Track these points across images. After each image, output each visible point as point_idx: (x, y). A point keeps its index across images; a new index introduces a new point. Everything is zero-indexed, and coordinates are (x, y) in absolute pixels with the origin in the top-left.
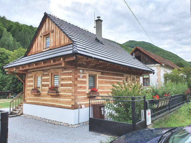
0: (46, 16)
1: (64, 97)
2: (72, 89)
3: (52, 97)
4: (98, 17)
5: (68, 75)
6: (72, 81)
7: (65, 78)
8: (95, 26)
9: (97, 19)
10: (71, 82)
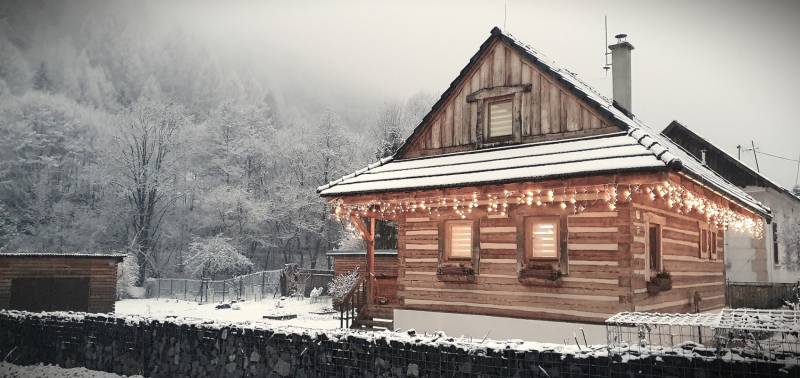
0: (496, 35)
1: (586, 291)
2: (619, 267)
3: (531, 291)
4: (618, 37)
5: (598, 224)
6: (619, 244)
7: (587, 235)
8: (610, 62)
9: (615, 42)
10: (614, 247)
